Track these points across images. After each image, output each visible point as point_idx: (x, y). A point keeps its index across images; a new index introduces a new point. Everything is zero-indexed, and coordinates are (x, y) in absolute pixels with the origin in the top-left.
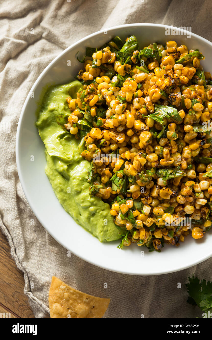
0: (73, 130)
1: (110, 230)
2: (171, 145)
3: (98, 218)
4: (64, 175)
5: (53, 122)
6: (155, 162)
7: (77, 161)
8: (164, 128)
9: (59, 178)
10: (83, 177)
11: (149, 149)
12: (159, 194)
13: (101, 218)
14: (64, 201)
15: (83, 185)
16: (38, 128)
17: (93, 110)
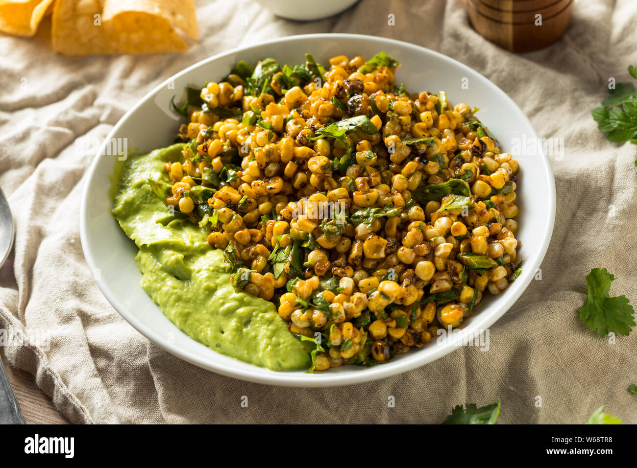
0: (184, 203)
1: (284, 343)
2: (368, 173)
3: (257, 325)
4: (178, 275)
5: (144, 205)
6: (345, 197)
7: (200, 248)
8: (350, 150)
9: (168, 281)
10: (216, 265)
11: (330, 184)
12: (363, 253)
13: (263, 324)
14: (186, 316)
15: (218, 278)
16: (118, 219)
17: (216, 161)
